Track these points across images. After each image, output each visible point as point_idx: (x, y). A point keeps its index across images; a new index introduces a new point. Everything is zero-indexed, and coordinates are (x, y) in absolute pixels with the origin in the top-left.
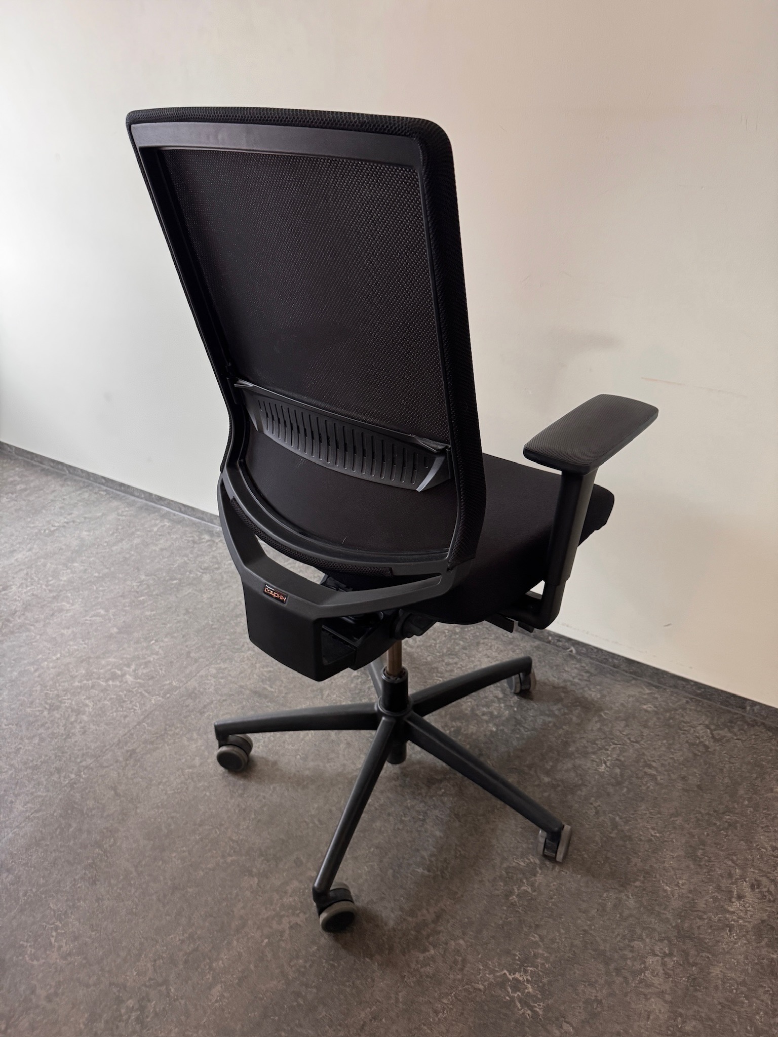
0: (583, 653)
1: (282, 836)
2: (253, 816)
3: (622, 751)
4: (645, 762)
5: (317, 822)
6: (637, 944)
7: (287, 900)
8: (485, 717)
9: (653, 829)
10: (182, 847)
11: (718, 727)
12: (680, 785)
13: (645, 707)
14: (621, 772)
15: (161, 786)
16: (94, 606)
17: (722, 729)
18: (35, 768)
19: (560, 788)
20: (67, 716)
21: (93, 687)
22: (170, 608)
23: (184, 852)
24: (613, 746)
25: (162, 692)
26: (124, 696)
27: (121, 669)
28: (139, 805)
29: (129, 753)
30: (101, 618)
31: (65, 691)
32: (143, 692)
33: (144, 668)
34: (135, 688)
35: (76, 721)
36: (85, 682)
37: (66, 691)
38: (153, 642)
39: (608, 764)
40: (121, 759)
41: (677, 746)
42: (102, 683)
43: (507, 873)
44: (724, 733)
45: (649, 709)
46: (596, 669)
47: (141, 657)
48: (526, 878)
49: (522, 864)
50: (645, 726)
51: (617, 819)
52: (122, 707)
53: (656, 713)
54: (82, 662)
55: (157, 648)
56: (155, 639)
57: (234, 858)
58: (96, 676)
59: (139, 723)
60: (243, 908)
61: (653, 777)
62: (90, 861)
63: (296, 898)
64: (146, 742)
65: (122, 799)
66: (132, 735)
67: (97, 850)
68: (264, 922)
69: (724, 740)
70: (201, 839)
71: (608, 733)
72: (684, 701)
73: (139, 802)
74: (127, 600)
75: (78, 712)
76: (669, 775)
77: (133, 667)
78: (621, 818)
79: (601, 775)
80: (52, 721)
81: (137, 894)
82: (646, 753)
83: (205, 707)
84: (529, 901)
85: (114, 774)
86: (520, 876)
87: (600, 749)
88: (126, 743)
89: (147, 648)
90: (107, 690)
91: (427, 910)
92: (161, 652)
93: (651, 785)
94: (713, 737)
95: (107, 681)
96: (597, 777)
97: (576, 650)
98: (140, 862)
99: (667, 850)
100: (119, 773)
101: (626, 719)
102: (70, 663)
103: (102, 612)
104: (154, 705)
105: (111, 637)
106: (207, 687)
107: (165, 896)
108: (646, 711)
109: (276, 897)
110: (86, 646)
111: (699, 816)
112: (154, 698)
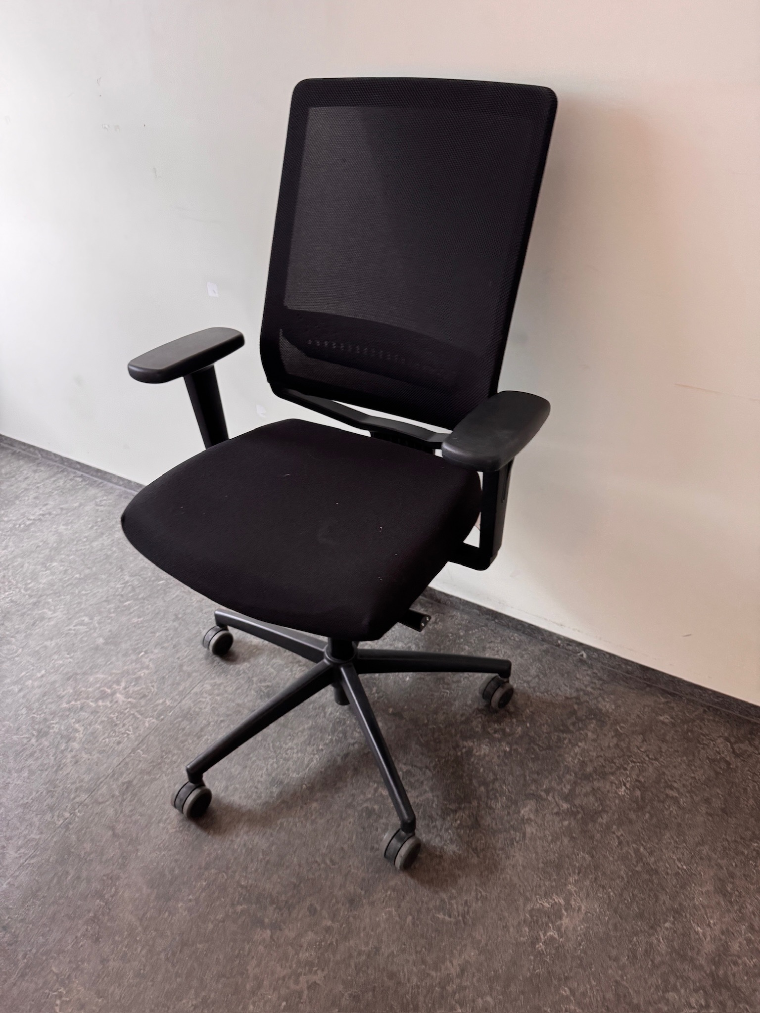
0: (595, 659)
1: (294, 880)
2: (261, 856)
3: (642, 770)
4: (666, 782)
5: (328, 862)
6: (671, 995)
7: (304, 955)
8: (497, 735)
9: (679, 860)
10: (189, 895)
11: (739, 740)
12: (703, 809)
13: (662, 718)
14: (641, 795)
15: (161, 825)
16: (77, 613)
17: (742, 742)
18: (26, 806)
19: (580, 816)
20: (56, 743)
21: (82, 708)
22: (158, 613)
23: (190, 900)
24: (631, 765)
25: (156, 713)
26: (115, 718)
27: (110, 687)
28: (139, 847)
29: (125, 785)
30: (85, 627)
31: (52, 714)
32: (136, 714)
33: (135, 685)
34: (127, 709)
35: (66, 749)
36: (73, 703)
37: (54, 714)
38: (143, 653)
39: (628, 786)
40: (117, 793)
41: (698, 763)
42: (91, 704)
43: (532, 916)
44: (744, 746)
45: (666, 721)
46: (608, 676)
47: (131, 672)
48: (552, 923)
49: (546, 904)
50: (664, 741)
51: (642, 849)
52: (115, 732)
53: (674, 725)
54: (69, 679)
55: (146, 661)
56: (144, 650)
57: (245, 906)
58: (85, 696)
59: (134, 751)
60: (258, 965)
61: (676, 800)
62: (91, 914)
63: (313, 953)
64: (142, 772)
65: (122, 840)
66: (127, 764)
67: (98, 901)
68: (280, 982)
69: (745, 756)
70: (208, 885)
71: (625, 750)
72: (701, 710)
73: (140, 844)
74: (112, 605)
75: (69, 739)
76: (691, 797)
77: (123, 684)
78: (645, 848)
79: (622, 799)
80: (41, 750)
81: (144, 952)
82: (667, 772)
83: (202, 730)
84: (557, 949)
85: (111, 812)
86: (545, 919)
87: (618, 768)
88: (121, 774)
89: (137, 661)
90: (98, 712)
91: (451, 962)
92: (151, 665)
93: (674, 809)
94: (734, 752)
95: (96, 701)
96: (617, 801)
97: (587, 655)
98: (144, 914)
99: (695, 885)
100: (116, 810)
101: (643, 733)
102: (54, 682)
103: (86, 619)
104: (148, 728)
105: (97, 648)
106: (203, 706)
107: (174, 954)
108: (663, 723)
109: (291, 951)
110: (71, 660)
111: (725, 844)
112: (148, 719)
